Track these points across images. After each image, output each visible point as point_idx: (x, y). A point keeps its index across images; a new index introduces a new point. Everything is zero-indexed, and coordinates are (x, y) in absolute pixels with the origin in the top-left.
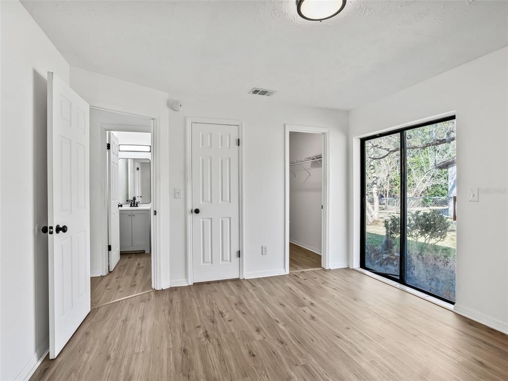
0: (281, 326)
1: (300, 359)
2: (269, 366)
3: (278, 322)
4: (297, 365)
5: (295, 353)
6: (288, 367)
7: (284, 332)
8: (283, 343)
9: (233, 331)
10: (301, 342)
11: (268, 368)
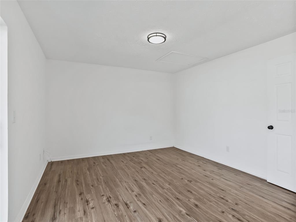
0: (184, 211)
1: (166, 191)
2: (179, 188)
3: (187, 214)
4: (167, 189)
5: (169, 194)
6: (171, 188)
7: (179, 205)
8: (177, 198)
9: (211, 203)
10: (167, 200)
11: (179, 187)
